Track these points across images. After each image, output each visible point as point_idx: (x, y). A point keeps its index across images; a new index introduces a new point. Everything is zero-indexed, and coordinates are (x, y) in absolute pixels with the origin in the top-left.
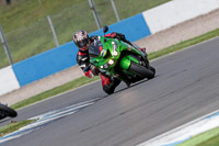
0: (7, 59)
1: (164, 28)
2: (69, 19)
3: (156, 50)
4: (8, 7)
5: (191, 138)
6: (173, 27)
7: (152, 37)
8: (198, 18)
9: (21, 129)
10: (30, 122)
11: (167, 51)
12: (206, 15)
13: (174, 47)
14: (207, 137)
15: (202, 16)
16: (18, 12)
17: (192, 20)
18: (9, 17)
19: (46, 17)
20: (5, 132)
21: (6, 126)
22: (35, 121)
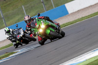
0: (4, 25)
1: (75, 11)
2: (32, 7)
3: (71, 21)
4: (5, 2)
5: (86, 60)
6: (78, 11)
7: (69, 15)
8: (89, 7)
9: (10, 56)
10: (14, 53)
11: (76, 21)
12: (93, 5)
13: (79, 20)
14: (93, 60)
15: (91, 6)
16: (9, 4)
17: (87, 8)
18: (5, 6)
19: (21, 6)
20: (3, 57)
21: (3, 55)
22: (17, 52)
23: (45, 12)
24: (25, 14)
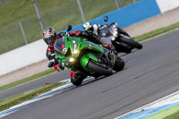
1: (172, 8)
3: (165, 26)
7: (162, 15)
9: (53, 90)
10: (60, 84)
20: (41, 92)
21: (41, 88)
22: (65, 83)
23: (119, 9)
24: (82, 12)
